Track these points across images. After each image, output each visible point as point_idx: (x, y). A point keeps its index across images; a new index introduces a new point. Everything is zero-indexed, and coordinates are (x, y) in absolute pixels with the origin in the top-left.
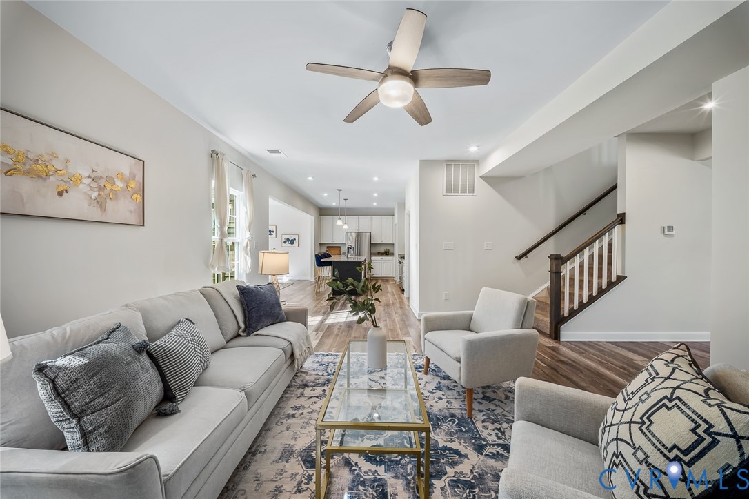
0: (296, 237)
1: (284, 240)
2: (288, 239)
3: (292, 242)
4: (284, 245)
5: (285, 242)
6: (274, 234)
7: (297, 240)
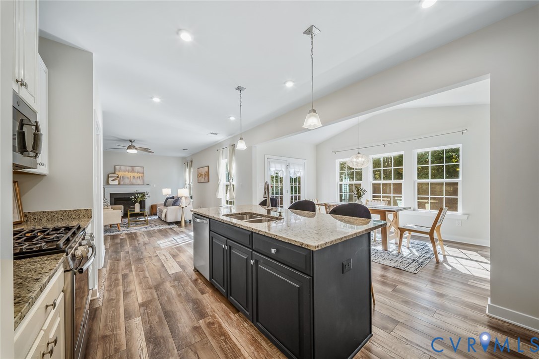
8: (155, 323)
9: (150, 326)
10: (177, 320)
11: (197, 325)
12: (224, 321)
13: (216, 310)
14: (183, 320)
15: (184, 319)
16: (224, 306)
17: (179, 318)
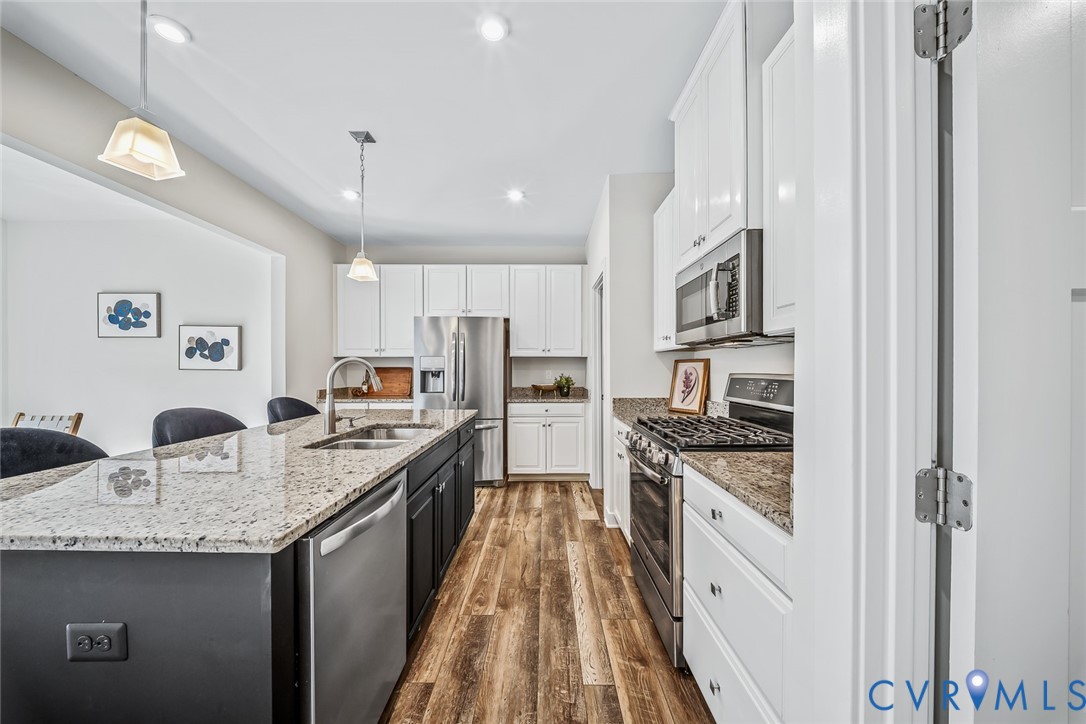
0: (232, 335)
1: (185, 346)
2: (201, 343)
3: (216, 351)
4: (186, 362)
5: (190, 353)
6: (152, 322)
7: (234, 343)
8: (558, 649)
9: (567, 645)
10: (522, 635)
11: (499, 610)
12: (462, 597)
13: (453, 621)
14: (513, 629)
15: (510, 632)
16: (433, 623)
17: (517, 637)
